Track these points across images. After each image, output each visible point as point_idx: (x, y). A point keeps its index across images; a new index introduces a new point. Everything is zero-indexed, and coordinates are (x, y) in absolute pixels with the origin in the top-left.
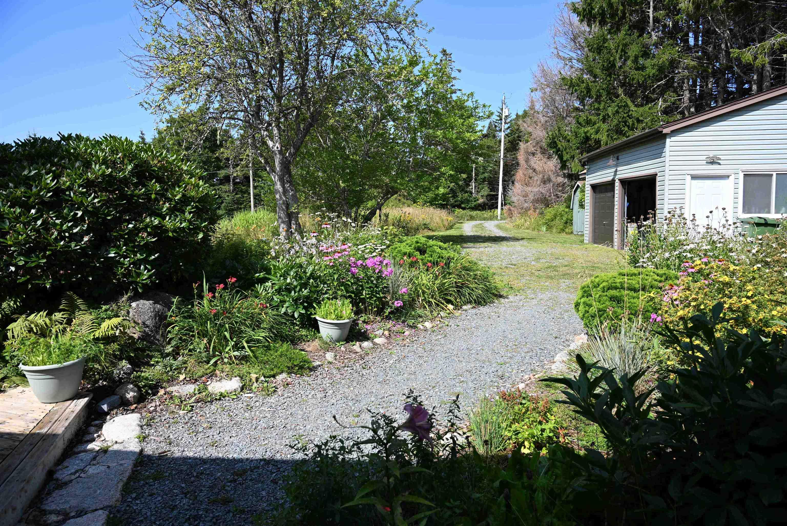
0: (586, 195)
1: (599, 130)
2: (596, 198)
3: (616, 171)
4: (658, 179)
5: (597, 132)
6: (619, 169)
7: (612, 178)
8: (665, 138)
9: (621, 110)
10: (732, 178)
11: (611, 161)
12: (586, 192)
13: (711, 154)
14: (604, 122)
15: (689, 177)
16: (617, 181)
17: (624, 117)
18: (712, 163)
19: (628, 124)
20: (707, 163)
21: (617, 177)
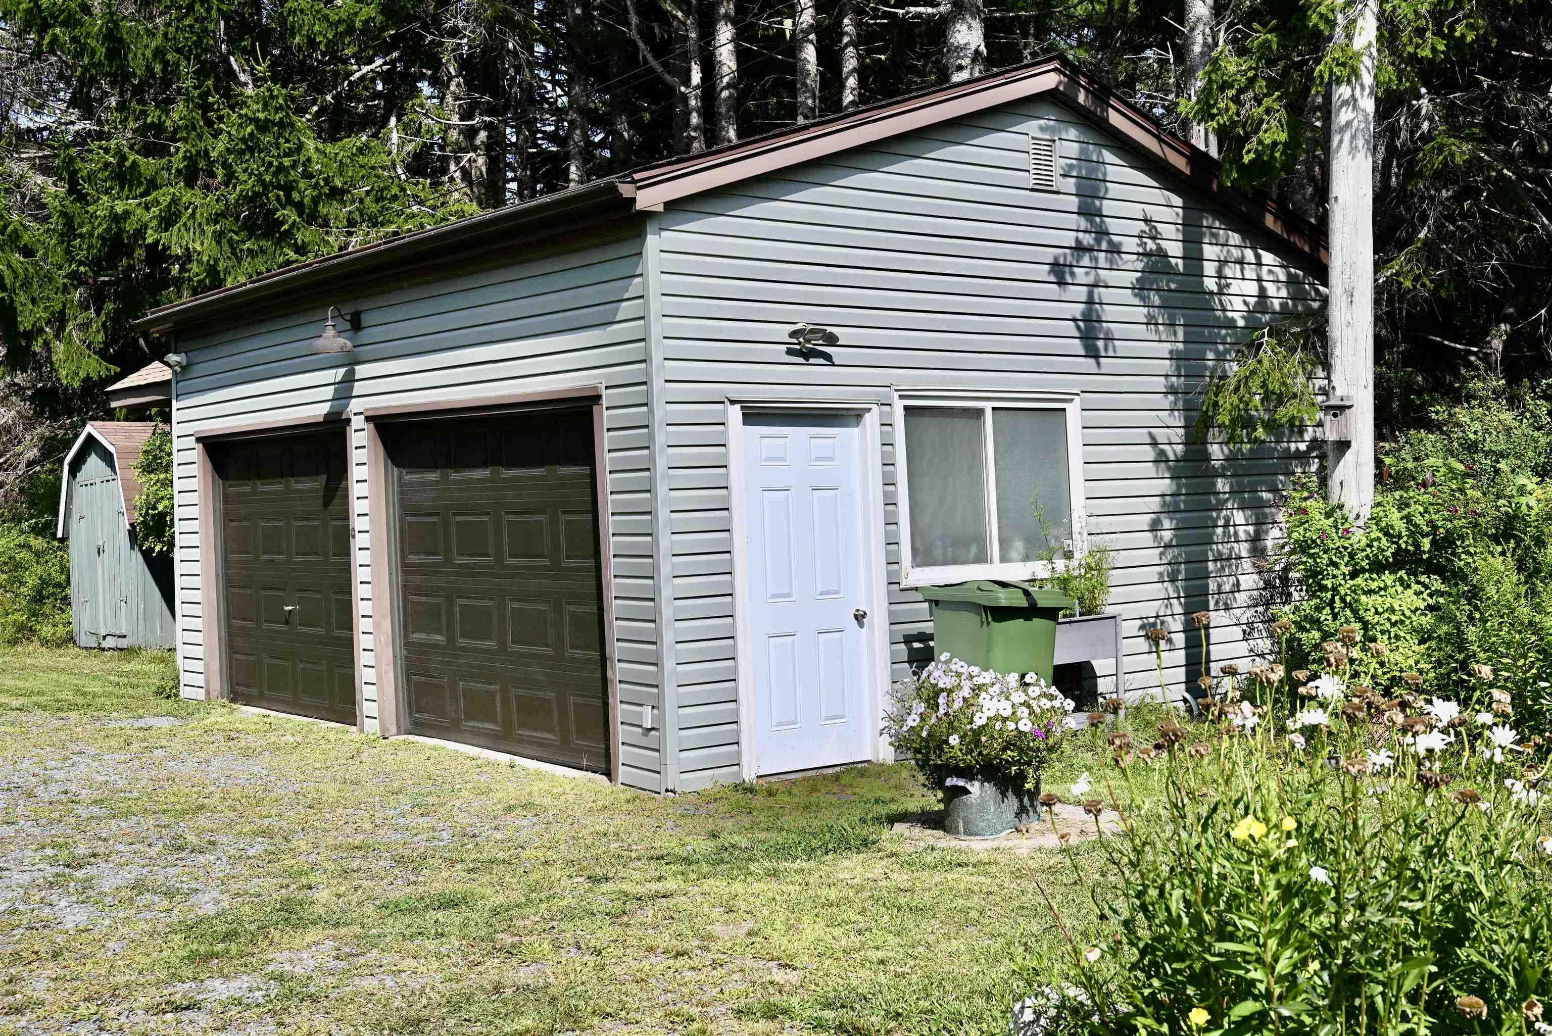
0: (178, 485)
1: (178, 215)
2: (227, 499)
3: (349, 380)
4: (605, 418)
5: (168, 221)
6: (361, 370)
7: (325, 408)
8: (641, 236)
9: (267, 139)
10: (871, 419)
11: (330, 332)
12: (177, 471)
13: (805, 317)
14: (190, 183)
15: (735, 413)
16: (357, 422)
17: (281, 169)
18: (807, 355)
19: (296, 196)
20: (790, 352)
21: (355, 405)
